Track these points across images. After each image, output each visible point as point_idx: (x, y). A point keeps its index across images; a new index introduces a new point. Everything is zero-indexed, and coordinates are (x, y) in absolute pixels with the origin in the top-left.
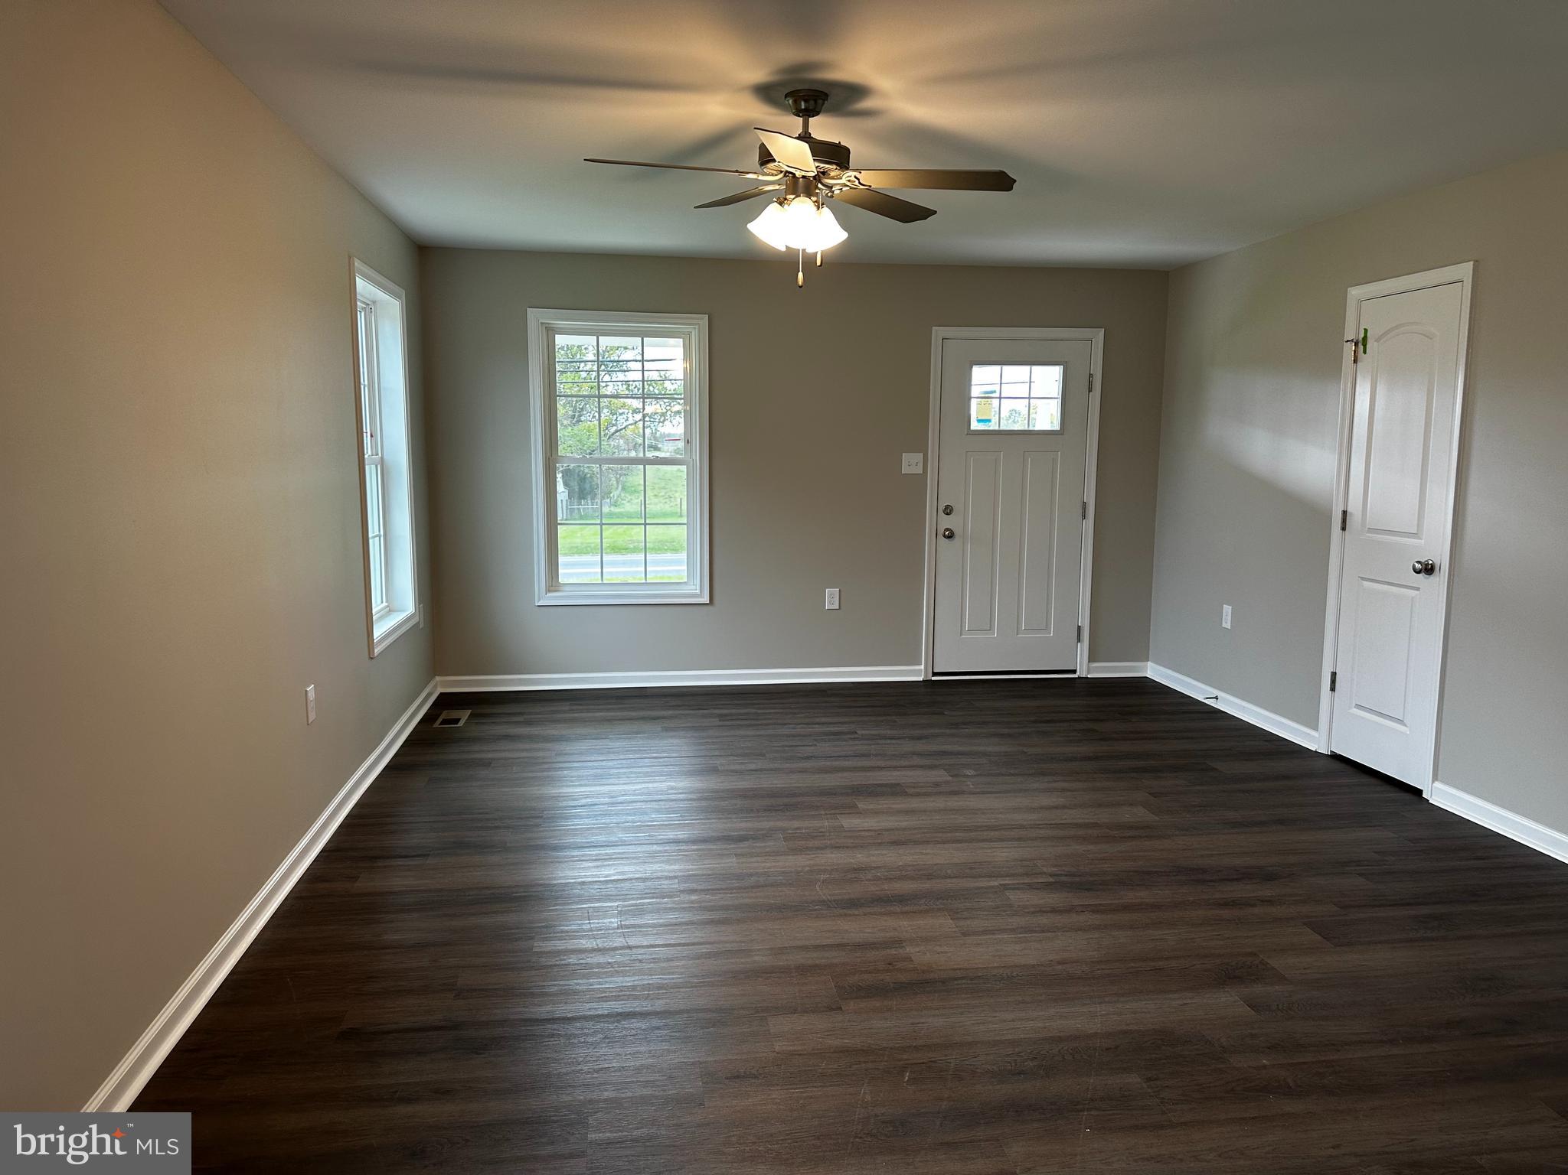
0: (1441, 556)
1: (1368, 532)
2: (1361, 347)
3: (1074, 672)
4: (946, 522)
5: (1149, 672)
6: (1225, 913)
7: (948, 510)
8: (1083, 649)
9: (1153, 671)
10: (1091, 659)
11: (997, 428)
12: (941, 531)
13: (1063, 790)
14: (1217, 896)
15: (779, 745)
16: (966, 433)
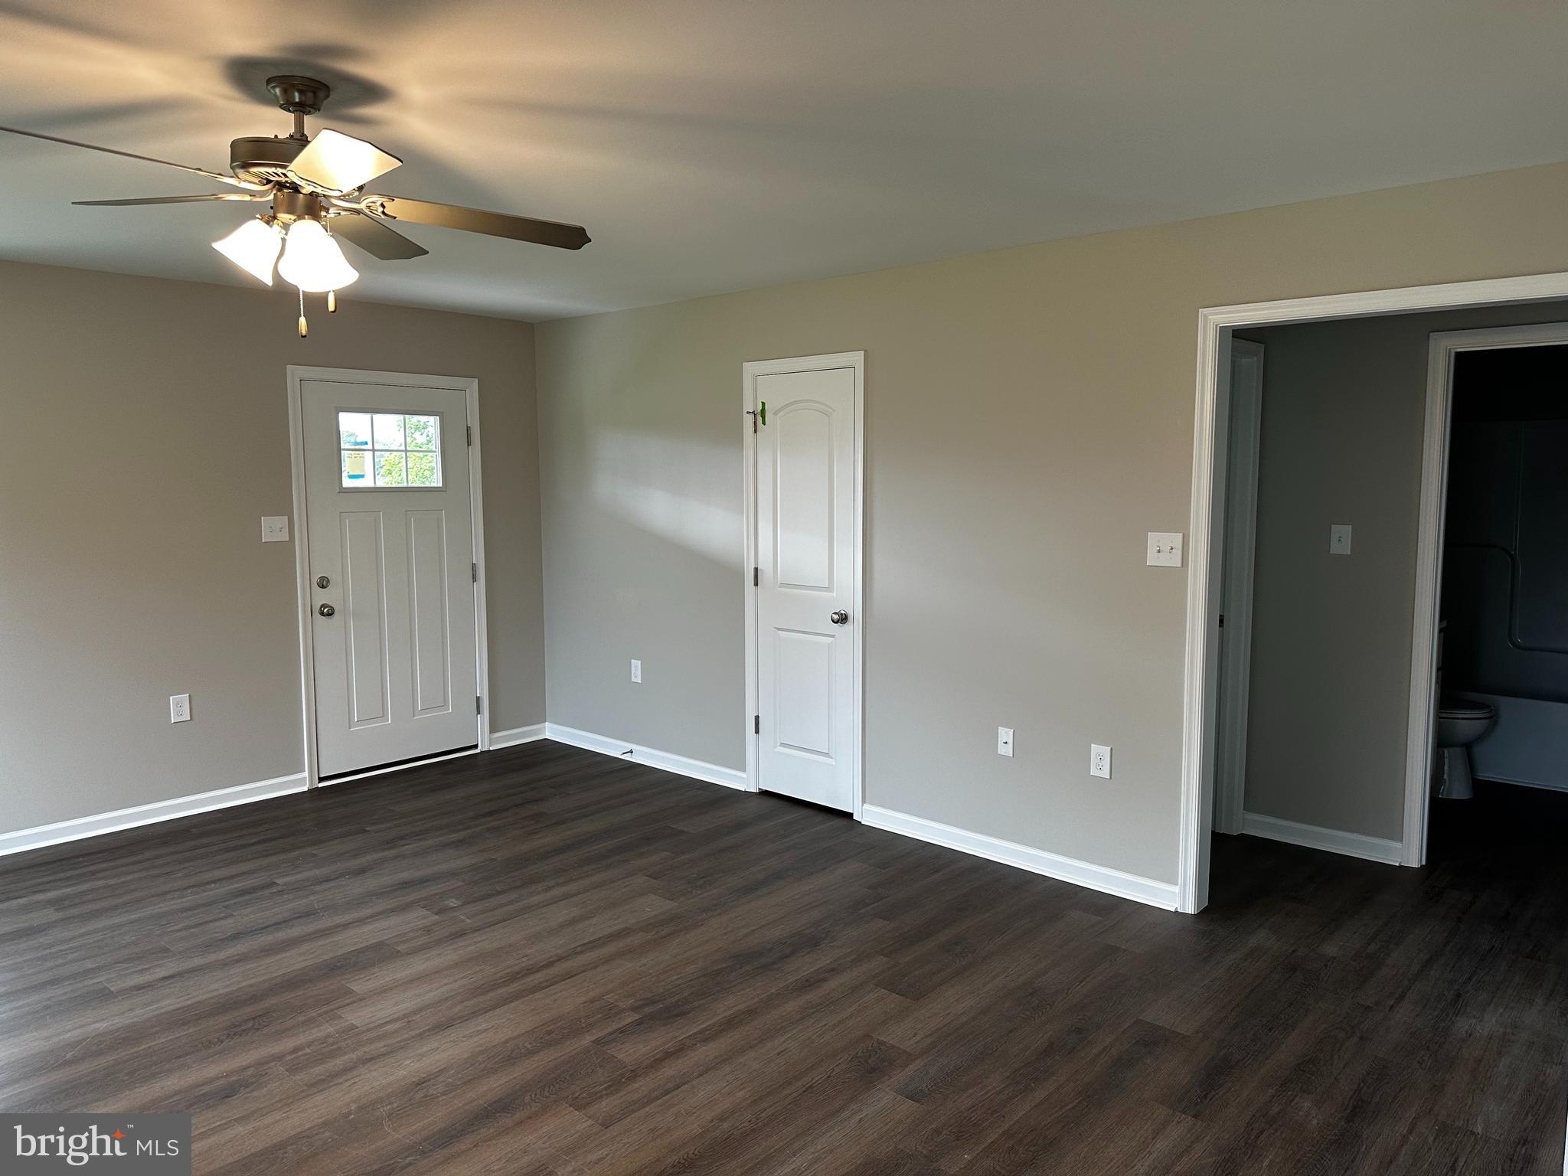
0: (854, 607)
1: (780, 587)
2: (760, 419)
3: (476, 747)
4: (322, 597)
5: (547, 733)
6: (812, 997)
7: (324, 583)
8: (483, 721)
9: (552, 732)
10: (493, 730)
11: (371, 485)
12: (317, 608)
13: (566, 897)
14: (792, 979)
15: (179, 927)
16: (338, 491)
